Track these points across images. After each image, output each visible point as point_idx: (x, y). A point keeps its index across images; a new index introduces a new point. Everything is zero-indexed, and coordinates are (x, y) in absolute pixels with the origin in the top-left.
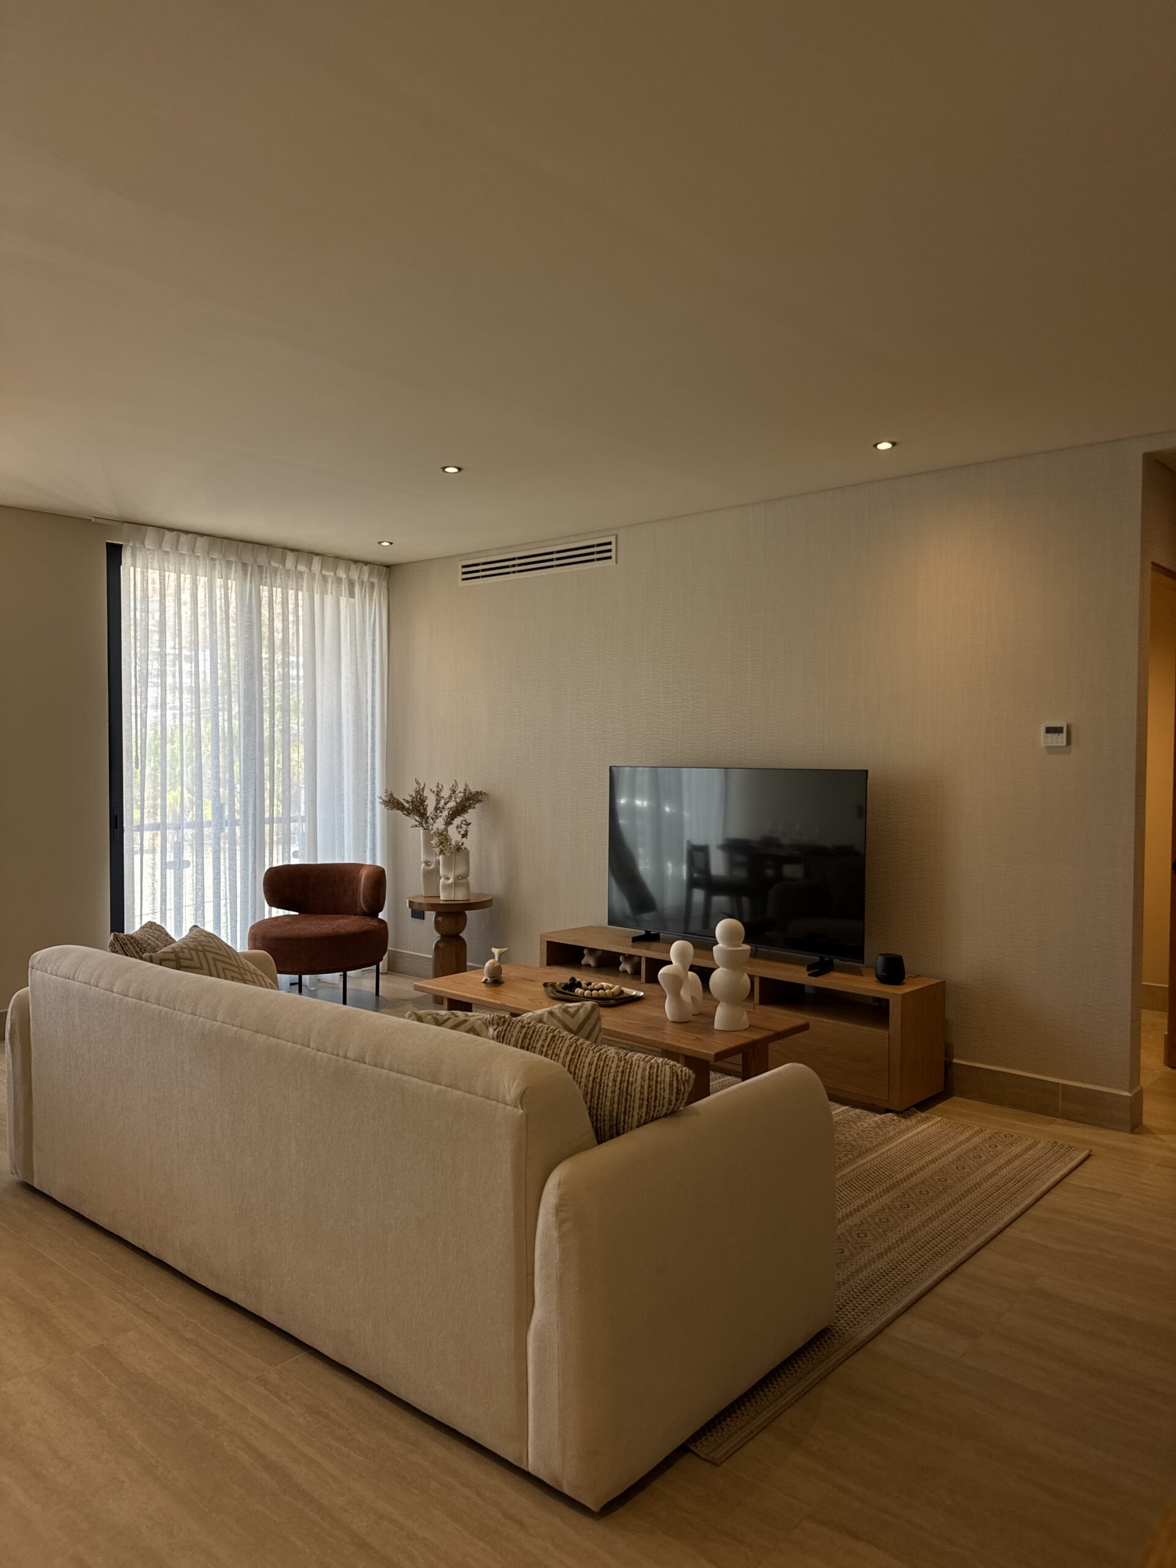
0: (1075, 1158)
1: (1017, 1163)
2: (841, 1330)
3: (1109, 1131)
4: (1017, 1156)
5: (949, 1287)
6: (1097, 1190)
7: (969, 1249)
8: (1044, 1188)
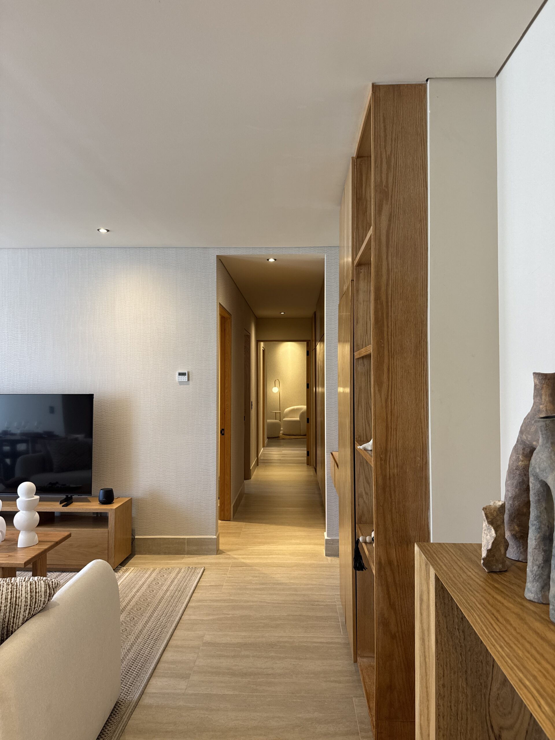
0: (199, 572)
1: (176, 581)
2: (123, 699)
3: (208, 556)
4: (174, 578)
5: (168, 656)
6: (212, 586)
7: (170, 633)
8: (191, 591)
